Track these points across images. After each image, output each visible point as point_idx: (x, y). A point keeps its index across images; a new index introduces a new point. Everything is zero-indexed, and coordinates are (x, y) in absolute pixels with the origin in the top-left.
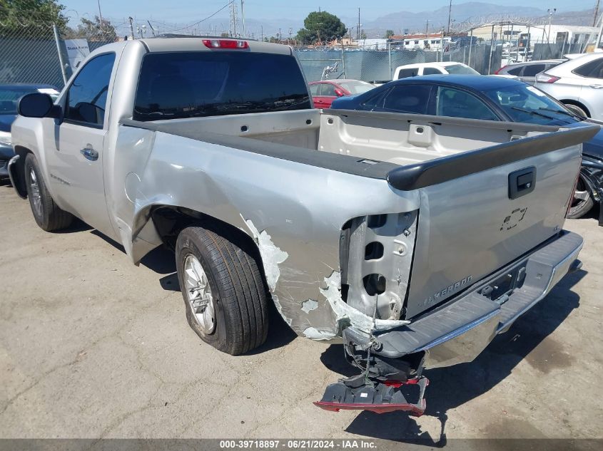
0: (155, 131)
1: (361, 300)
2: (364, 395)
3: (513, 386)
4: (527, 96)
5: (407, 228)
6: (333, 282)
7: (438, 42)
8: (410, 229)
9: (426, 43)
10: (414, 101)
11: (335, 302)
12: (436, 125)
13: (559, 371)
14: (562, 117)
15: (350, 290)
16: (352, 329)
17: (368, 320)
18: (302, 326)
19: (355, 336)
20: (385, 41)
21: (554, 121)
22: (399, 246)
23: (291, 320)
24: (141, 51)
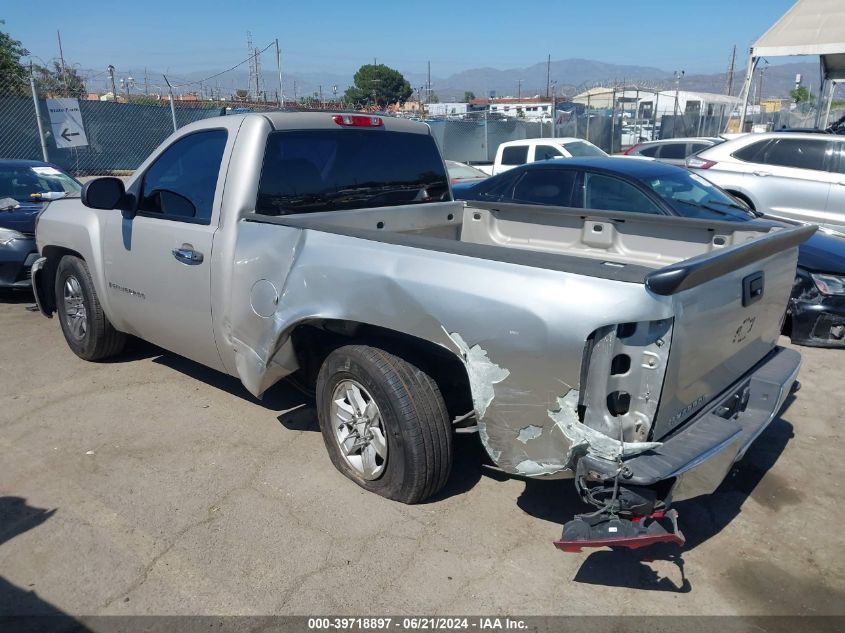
0: (304, 228)
1: (604, 421)
2: (613, 530)
3: (746, 527)
4: (692, 186)
5: (659, 338)
6: (568, 403)
7: (535, 109)
8: (663, 338)
9: (519, 110)
10: (552, 190)
11: (569, 427)
12: (618, 223)
13: (792, 508)
14: (736, 213)
15: (588, 411)
16: (591, 455)
17: (614, 444)
18: (514, 459)
19: (597, 464)
20: (464, 105)
21: (728, 216)
22: (650, 358)
23: (500, 453)
24: (265, 129)
